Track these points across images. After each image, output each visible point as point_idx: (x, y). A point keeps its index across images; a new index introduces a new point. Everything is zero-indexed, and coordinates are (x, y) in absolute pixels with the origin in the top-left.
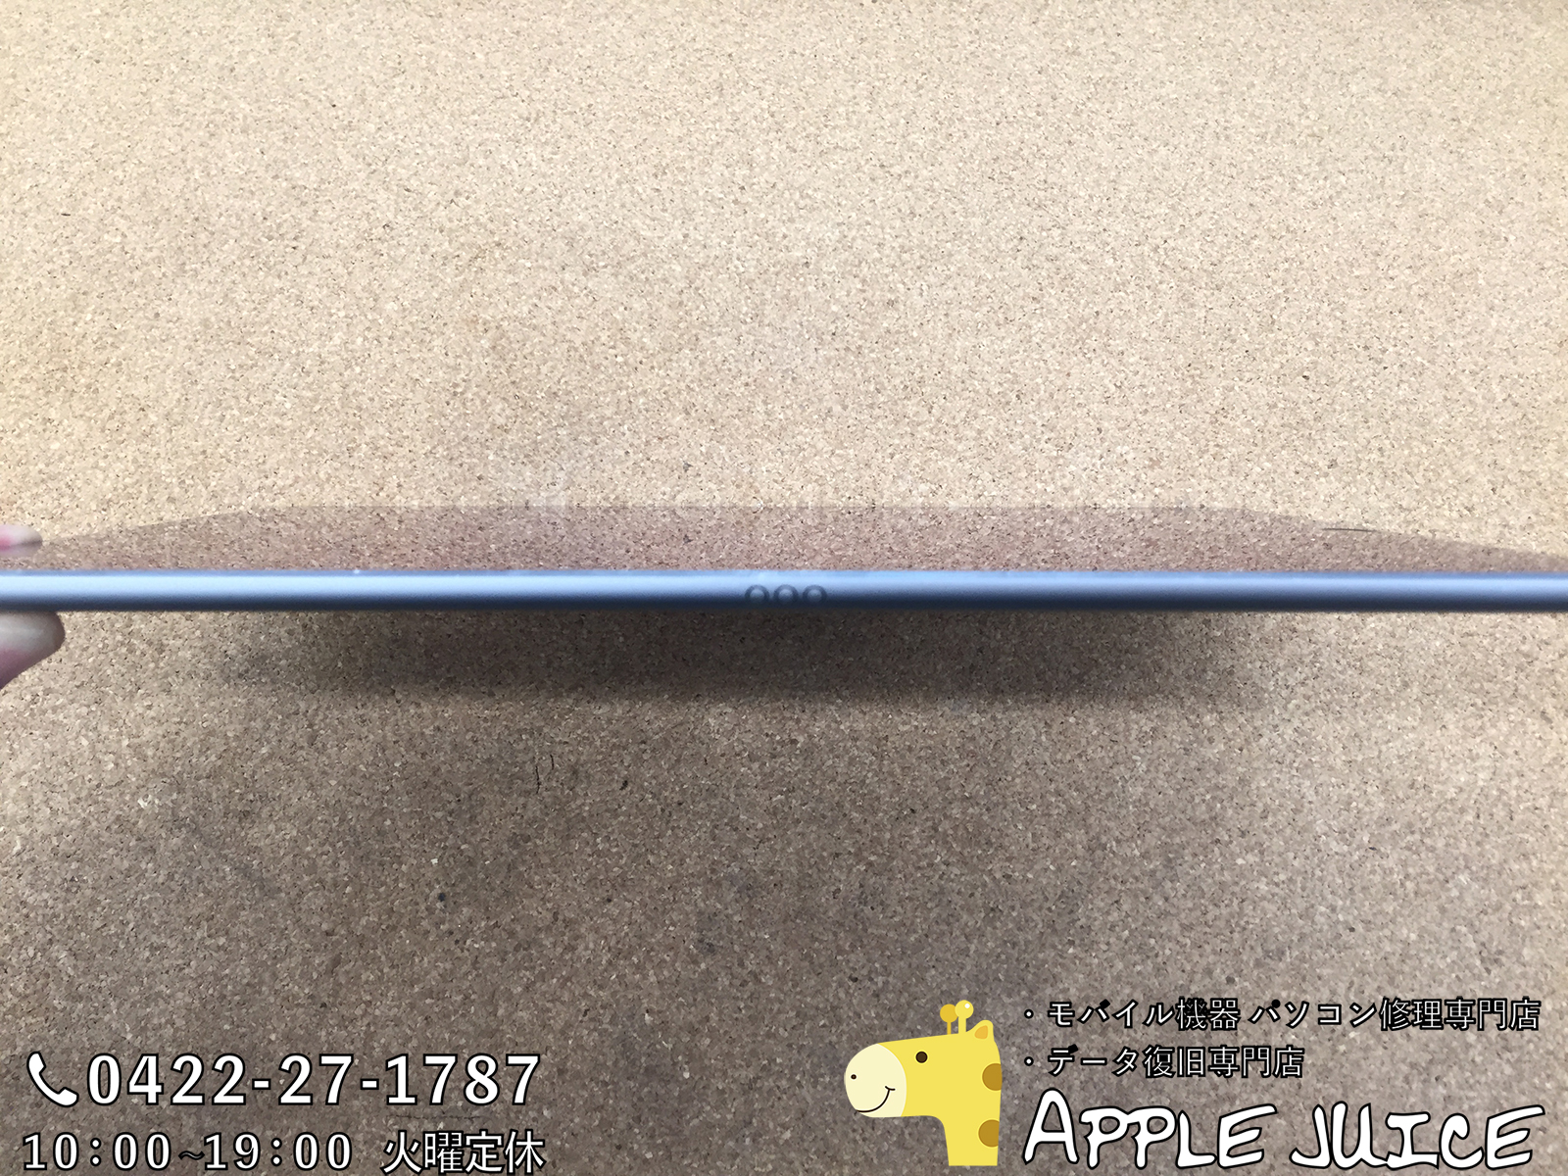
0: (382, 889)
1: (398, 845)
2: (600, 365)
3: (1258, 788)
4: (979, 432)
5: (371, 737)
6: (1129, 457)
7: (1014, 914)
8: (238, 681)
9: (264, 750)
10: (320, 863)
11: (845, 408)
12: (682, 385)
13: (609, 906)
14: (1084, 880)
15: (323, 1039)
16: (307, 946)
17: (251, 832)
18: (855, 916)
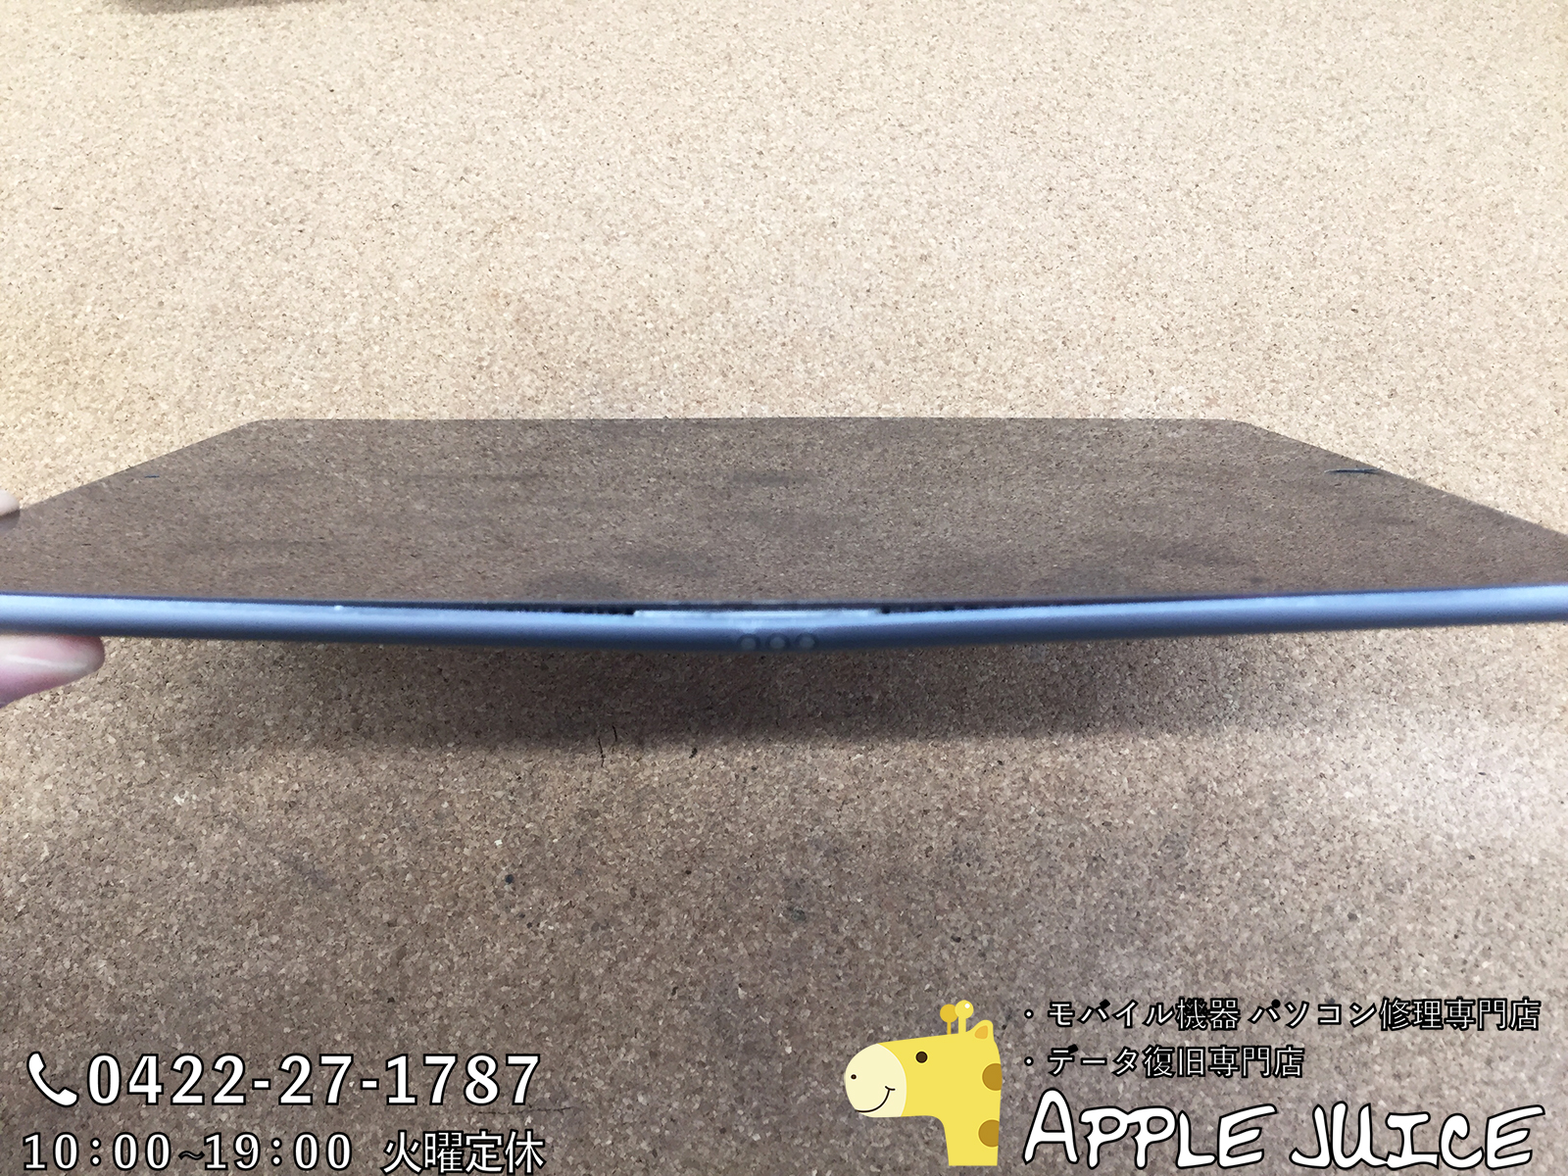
0: (444, 875)
1: (458, 828)
2: (629, 333)
3: (1357, 720)
4: (1028, 380)
5: (420, 718)
6: (1185, 397)
7: (1119, 862)
8: (273, 668)
9: (306, 738)
10: (376, 852)
11: (887, 363)
12: (717, 349)
13: (689, 878)
14: (1188, 823)
15: (393, 1036)
16: (370, 939)
17: (300, 822)
18: (951, 873)
